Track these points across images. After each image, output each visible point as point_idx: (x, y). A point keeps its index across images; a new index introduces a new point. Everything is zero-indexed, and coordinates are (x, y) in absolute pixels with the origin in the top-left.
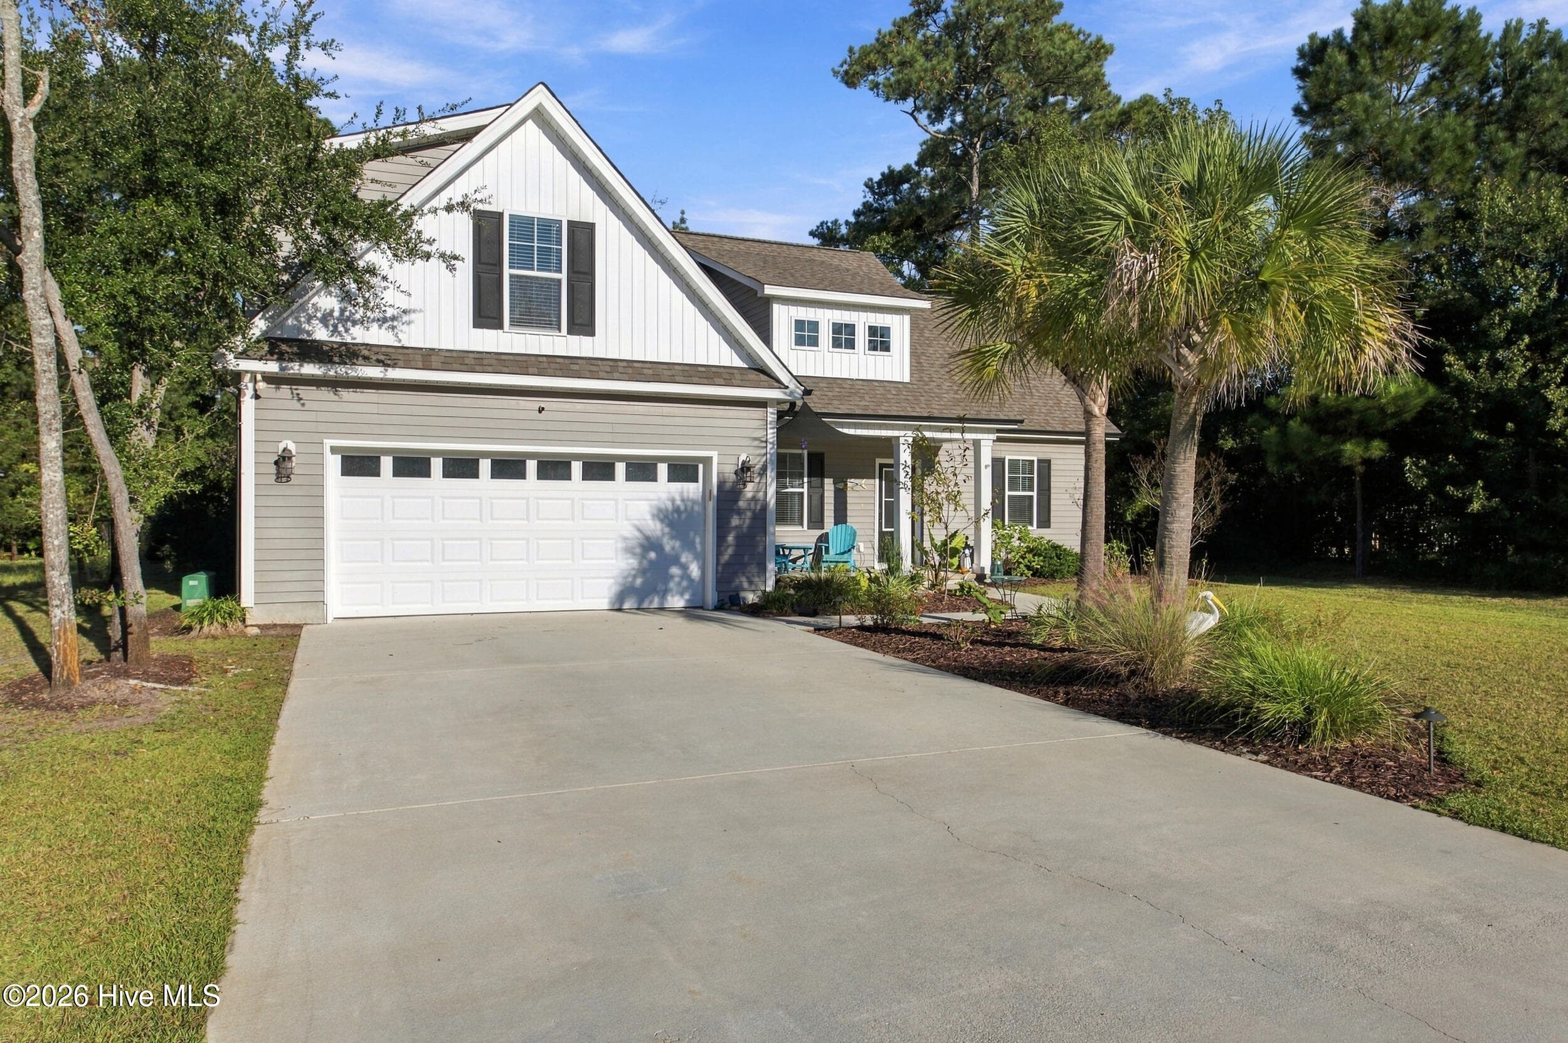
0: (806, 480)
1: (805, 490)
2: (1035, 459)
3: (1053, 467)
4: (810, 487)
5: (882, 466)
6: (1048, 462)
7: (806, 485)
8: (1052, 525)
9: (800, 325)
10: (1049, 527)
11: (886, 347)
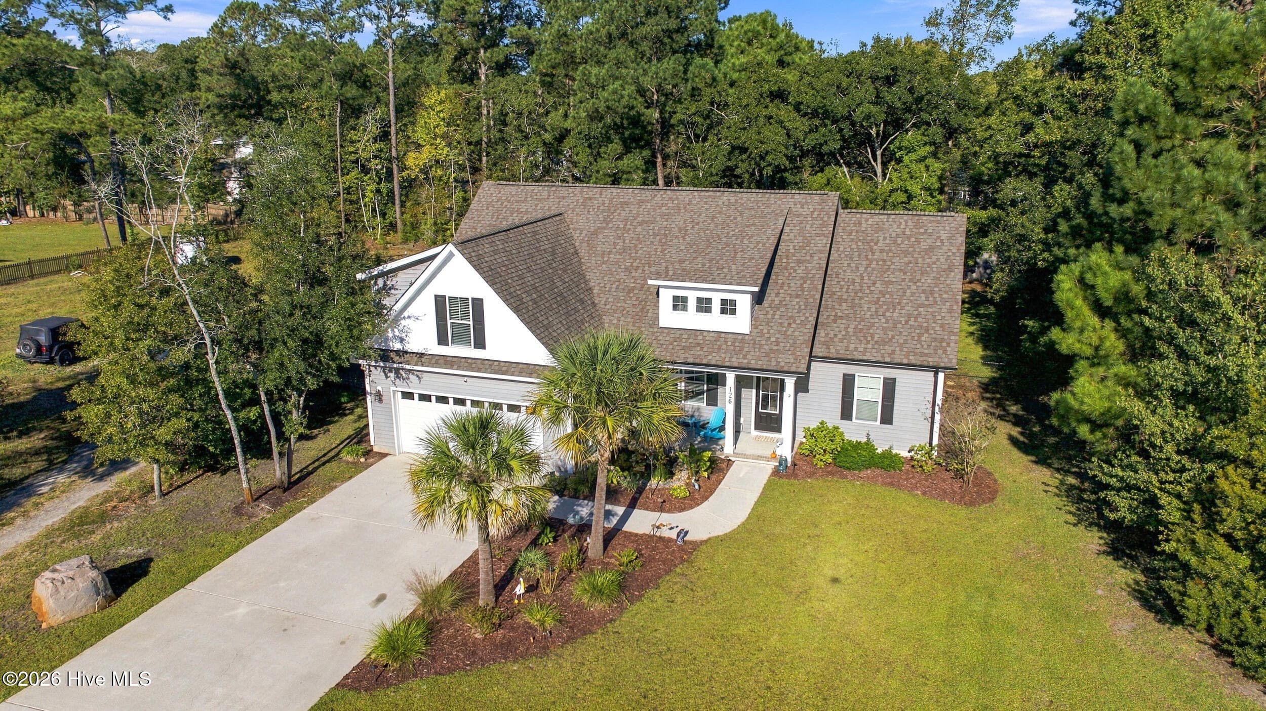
2: (882, 377)
3: (897, 383)
6: (894, 380)
8: (894, 423)
9: (676, 298)
10: (891, 424)
11: (733, 312)
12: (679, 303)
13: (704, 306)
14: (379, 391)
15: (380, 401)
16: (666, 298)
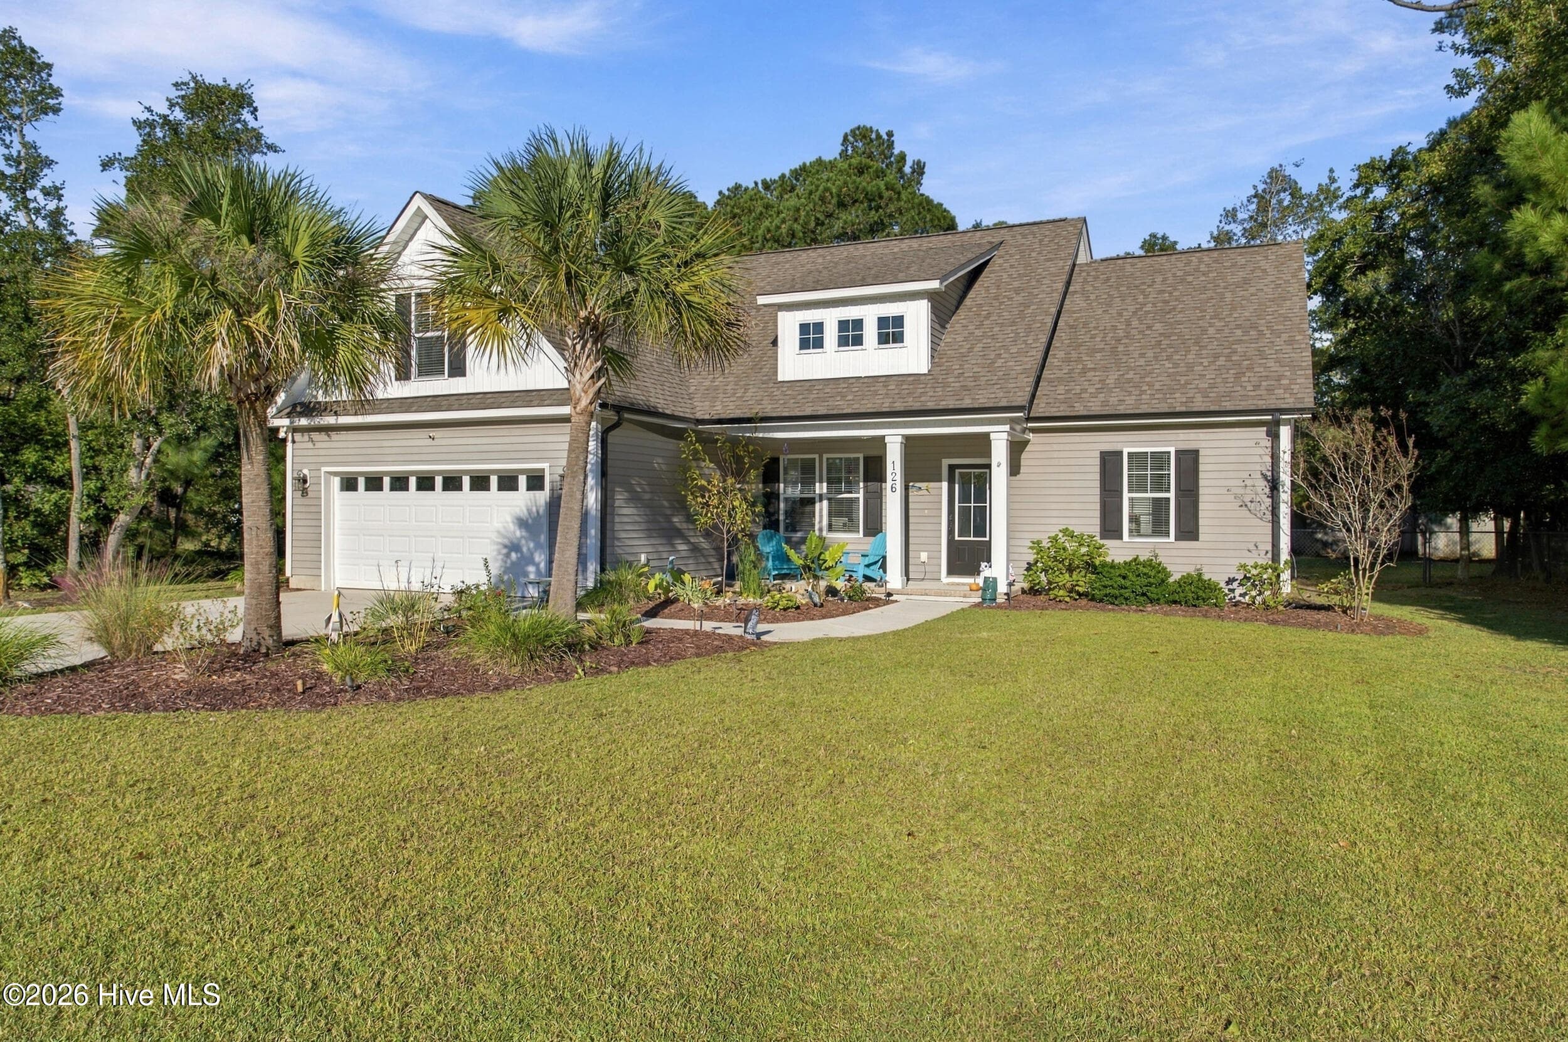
0: (861, 485)
1: (861, 495)
2: (1172, 450)
3: (1201, 460)
4: (866, 492)
5: (952, 468)
6: (1195, 453)
7: (862, 491)
8: (1201, 538)
9: (804, 328)
10: (1196, 538)
11: (898, 338)
12: (811, 338)
13: (851, 334)
14: (305, 476)
15: (304, 492)
16: (788, 325)
